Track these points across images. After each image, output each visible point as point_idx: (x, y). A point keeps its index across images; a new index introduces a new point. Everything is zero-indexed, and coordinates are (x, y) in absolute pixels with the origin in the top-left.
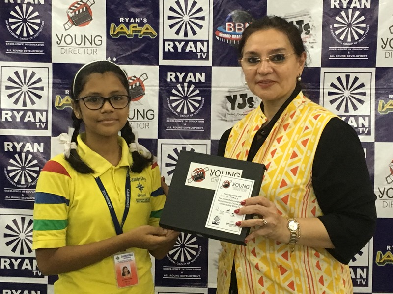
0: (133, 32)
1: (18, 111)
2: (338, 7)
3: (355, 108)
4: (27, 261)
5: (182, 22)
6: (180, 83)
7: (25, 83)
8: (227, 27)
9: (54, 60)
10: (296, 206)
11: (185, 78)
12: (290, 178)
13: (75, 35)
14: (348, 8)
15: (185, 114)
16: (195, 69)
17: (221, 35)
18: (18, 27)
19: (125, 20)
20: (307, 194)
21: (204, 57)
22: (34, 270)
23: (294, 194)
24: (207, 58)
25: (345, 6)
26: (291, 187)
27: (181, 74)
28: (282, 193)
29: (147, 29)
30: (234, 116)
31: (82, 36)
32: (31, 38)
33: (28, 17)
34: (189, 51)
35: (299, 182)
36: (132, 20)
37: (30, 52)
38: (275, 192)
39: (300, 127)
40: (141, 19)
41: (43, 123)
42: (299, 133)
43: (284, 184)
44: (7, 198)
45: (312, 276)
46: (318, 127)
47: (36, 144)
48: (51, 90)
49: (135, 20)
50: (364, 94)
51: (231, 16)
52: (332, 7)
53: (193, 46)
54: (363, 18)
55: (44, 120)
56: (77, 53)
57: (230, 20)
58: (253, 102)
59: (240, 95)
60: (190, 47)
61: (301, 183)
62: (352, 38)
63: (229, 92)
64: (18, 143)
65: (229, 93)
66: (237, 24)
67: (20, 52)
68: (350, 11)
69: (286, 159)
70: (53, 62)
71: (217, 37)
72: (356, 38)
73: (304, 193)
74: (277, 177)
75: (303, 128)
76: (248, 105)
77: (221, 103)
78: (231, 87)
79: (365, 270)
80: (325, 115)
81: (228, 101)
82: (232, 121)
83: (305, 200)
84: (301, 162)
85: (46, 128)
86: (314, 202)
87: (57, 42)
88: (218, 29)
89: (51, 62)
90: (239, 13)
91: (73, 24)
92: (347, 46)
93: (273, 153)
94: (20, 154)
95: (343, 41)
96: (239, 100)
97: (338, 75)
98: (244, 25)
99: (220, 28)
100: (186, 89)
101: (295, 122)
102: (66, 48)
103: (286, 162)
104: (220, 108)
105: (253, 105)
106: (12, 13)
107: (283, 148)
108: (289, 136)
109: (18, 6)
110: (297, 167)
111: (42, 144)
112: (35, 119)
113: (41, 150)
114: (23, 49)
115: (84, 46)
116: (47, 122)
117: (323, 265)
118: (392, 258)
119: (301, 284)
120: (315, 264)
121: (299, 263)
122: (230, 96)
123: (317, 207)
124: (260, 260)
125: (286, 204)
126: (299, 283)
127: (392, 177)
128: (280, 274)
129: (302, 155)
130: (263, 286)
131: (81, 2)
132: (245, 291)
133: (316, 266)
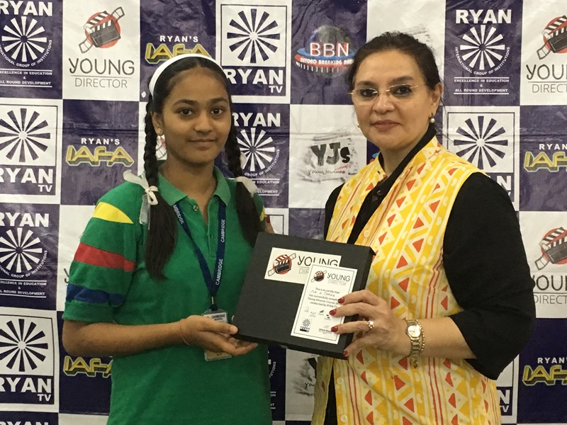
1: (13, 168)
2: (466, 21)
3: (492, 163)
4: (29, 380)
5: (248, 41)
6: (245, 128)
7: (23, 127)
8: (312, 49)
9: (66, 96)
10: (419, 294)
11: (251, 121)
12: (411, 255)
13: (96, 60)
14: (480, 23)
15: (253, 172)
16: (266, 108)
17: (303, 60)
18: (15, 48)
19: (167, 39)
20: (435, 278)
21: (279, 91)
22: (40, 393)
23: (416, 277)
25: (476, 20)
26: (412, 268)
27: (246, 115)
28: (399, 275)
29: (198, 52)
30: (322, 174)
31: (105, 60)
32: (34, 64)
33: (28, 35)
34: (258, 82)
35: (424, 260)
36: (177, 38)
37: (31, 85)
38: (390, 274)
39: (429, 184)
40: (190, 37)
41: (49, 185)
42: (427, 192)
43: (402, 262)
45: (439, 394)
46: (453, 185)
47: (38, 216)
48: (60, 137)
49: (181, 39)
50: (505, 143)
51: (317, 34)
52: (458, 21)
53: (263, 75)
54: (500, 37)
55: (50, 180)
56: (98, 85)
57: (315, 40)
58: (349, 154)
59: (330, 145)
60: (259, 78)
61: (426, 262)
62: (486, 64)
64: (13, 214)
66: (325, 45)
67: (17, 84)
68: (483, 28)
69: (408, 229)
70: (63, 98)
71: (297, 63)
72: (492, 64)
73: (431, 277)
74: (394, 253)
75: (432, 186)
76: (341, 159)
78: (316, 134)
79: (508, 392)
80: (464, 169)
82: (319, 181)
84: (427, 234)
85: (53, 193)
86: (445, 290)
87: (70, 69)
88: (299, 51)
89: (61, 98)
90: (327, 29)
91: (93, 43)
92: (479, 76)
93: (390, 221)
94: (14, 230)
95: (473, 69)
96: (329, 152)
97: (467, 117)
98: (336, 47)
99: (302, 51)
100: (253, 136)
101: (423, 179)
102: (82, 78)
103: (406, 232)
104: (302, 162)
105: (348, 159)
106: (7, 28)
107: (404, 214)
108: (414, 197)
109: (14, 19)
110: (422, 240)
111: (47, 215)
112: (37, 180)
113: (46, 222)
114: (22, 80)
115: (109, 75)
116: (54, 184)
117: (455, 379)
118: (544, 374)
119: (423, 404)
120: (445, 377)
121: (422, 374)
122: (316, 147)
123: (449, 297)
124: (368, 368)
125: (406, 291)
126: (420, 401)
127: (544, 260)
128: (395, 388)
129: (430, 223)
130: (371, 404)
131: (105, 12)
132: (346, 411)
133: (446, 380)
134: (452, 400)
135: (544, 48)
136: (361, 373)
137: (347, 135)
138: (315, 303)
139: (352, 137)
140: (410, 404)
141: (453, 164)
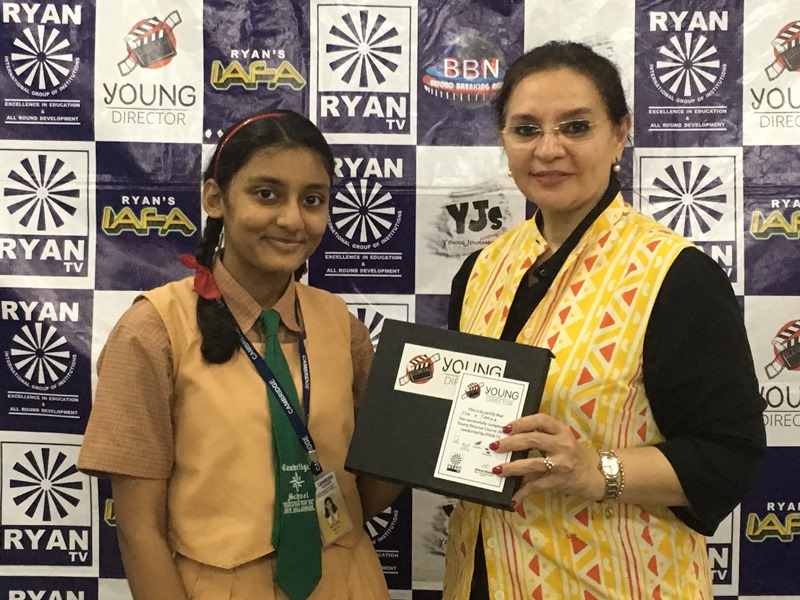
0: (256, 79)
1: (29, 238)
3: (705, 228)
5: (356, 56)
6: (353, 180)
7: (42, 183)
8: (446, 68)
9: (99, 136)
10: (610, 421)
11: (361, 169)
13: (141, 86)
15: (364, 244)
16: (383, 152)
17: (434, 83)
18: (29, 70)
19: (241, 55)
20: (631, 398)
21: (401, 127)
23: (605, 397)
24: (406, 130)
25: (678, 27)
26: (599, 385)
27: (354, 161)
28: (581, 395)
29: (286, 71)
30: (462, 246)
31: (155, 86)
32: (55, 92)
33: (48, 50)
34: (371, 115)
35: (616, 374)
36: (255, 54)
37: (52, 121)
38: (568, 393)
39: (618, 263)
40: (274, 52)
41: (78, 262)
42: (616, 275)
43: (586, 377)
44: (13, 411)
45: (633, 557)
46: (656, 266)
47: (64, 306)
48: (93, 196)
49: (260, 54)
50: (722, 199)
51: (454, 46)
52: (653, 28)
53: (377, 104)
54: (713, 50)
55: (80, 256)
56: (144, 120)
57: (451, 54)
58: (501, 217)
59: (474, 203)
60: (373, 108)
61: (619, 378)
62: (694, 88)
63: (452, 196)
64: (29, 303)
65: (452, 199)
66: (465, 62)
67: (32, 120)
68: (688, 37)
69: (591, 329)
70: (96, 140)
71: (426, 88)
72: (701, 88)
73: (626, 396)
74: (573, 363)
75: (624, 266)
76: (490, 223)
77: (436, 220)
78: (455, 188)
79: (725, 551)
80: (670, 242)
81: (451, 217)
82: (458, 256)
83: (627, 409)
84: (621, 335)
85: (84, 273)
86: (643, 413)
87: (106, 99)
88: (427, 71)
89: (93, 140)
90: (469, 40)
91: (138, 62)
92: (684, 105)
93: (564, 315)
94: (31, 326)
95: (676, 95)
96: (473, 214)
98: (480, 64)
99: (432, 70)
100: (364, 191)
101: (610, 255)
102: (122, 111)
103: (589, 333)
104: (433, 230)
105: (500, 224)
106: (18, 43)
107: (585, 305)
108: (597, 281)
109: (28, 29)
110: (613, 345)
111: (76, 305)
112: (62, 255)
113: (74, 316)
114: (38, 114)
115: (160, 107)
116: (86, 261)
117: (655, 535)
118: (778, 526)
119: (612, 574)
120: (641, 533)
121: (608, 531)
122: (455, 206)
123: (648, 424)
124: (532, 524)
125: (590, 417)
126: (609, 569)
127: (778, 366)
128: (572, 551)
129: (623, 320)
130: (538, 574)
131: (155, 19)
132: (502, 585)
133: (643, 536)
134: (653, 565)
135: (776, 66)
136: (523, 530)
137: (497, 190)
138: (468, 431)
139: (505, 192)
140: (594, 573)
141: (651, 235)
